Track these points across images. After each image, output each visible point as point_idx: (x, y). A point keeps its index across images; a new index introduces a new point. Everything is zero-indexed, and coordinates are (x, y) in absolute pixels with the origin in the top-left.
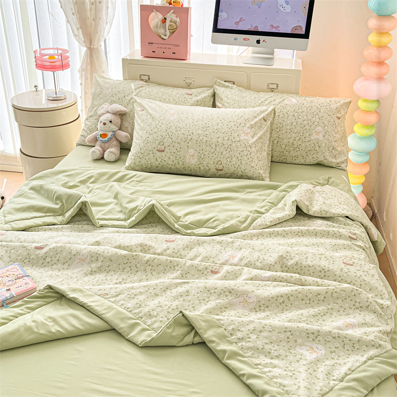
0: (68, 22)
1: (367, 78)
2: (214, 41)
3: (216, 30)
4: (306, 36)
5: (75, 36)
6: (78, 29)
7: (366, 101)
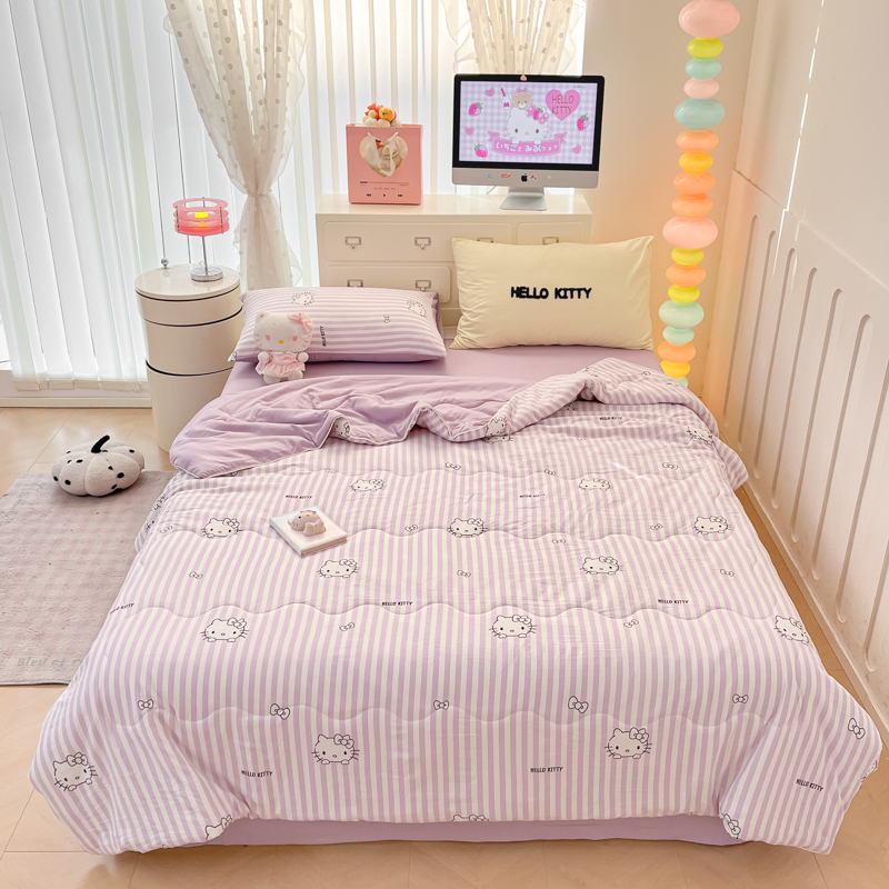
0: (220, 156)
1: (683, 218)
2: (456, 181)
3: (457, 163)
4: (594, 166)
5: (230, 176)
6: (236, 167)
7: (683, 251)
